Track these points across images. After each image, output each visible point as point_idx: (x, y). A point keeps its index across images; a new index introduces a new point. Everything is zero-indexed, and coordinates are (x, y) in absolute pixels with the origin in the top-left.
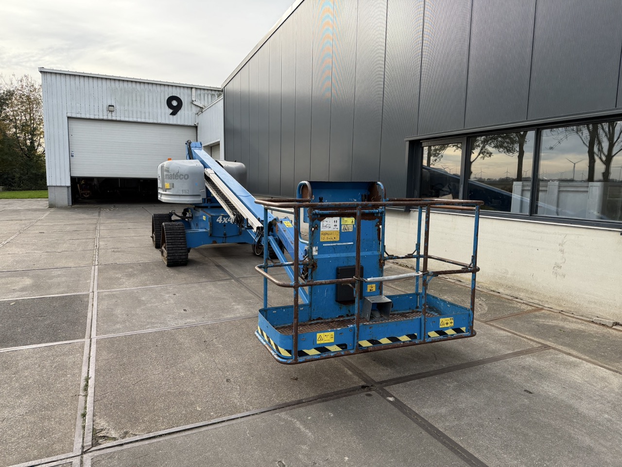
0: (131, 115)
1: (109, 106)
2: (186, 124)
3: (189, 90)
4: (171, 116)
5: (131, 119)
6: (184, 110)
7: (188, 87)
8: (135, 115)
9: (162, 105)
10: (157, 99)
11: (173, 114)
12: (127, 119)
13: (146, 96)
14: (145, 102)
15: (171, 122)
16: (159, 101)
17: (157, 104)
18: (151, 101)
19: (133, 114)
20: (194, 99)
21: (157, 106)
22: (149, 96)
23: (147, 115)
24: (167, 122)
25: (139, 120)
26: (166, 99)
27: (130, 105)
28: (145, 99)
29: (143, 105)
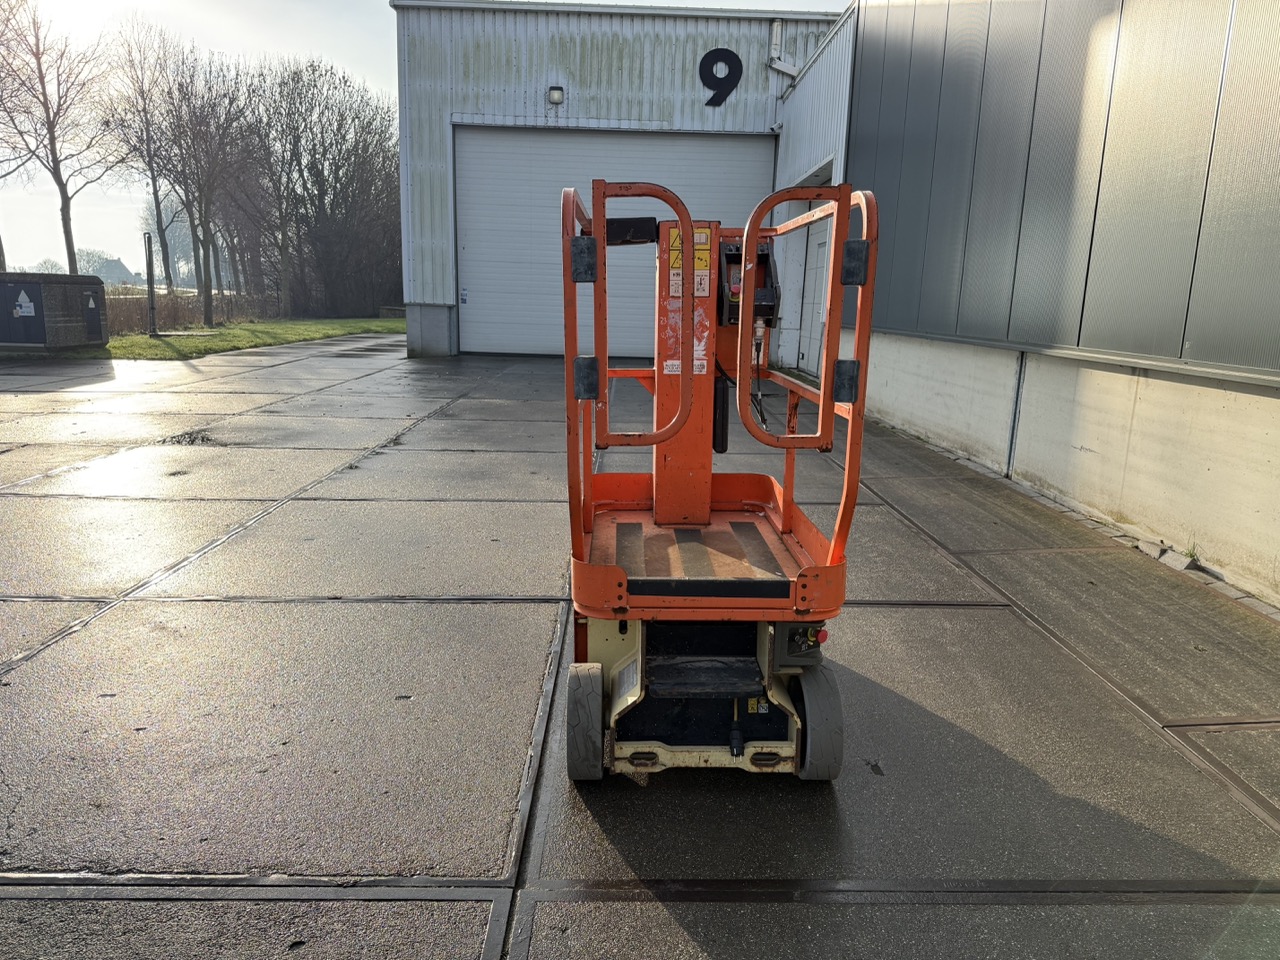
0: (604, 112)
1: (552, 88)
2: (748, 129)
3: (765, 27)
4: (710, 109)
5: (603, 124)
6: (747, 91)
7: (760, 20)
8: (614, 112)
9: (688, 79)
10: (673, 63)
11: (715, 102)
12: (593, 124)
13: (647, 54)
14: (641, 72)
15: (709, 127)
16: (678, 65)
17: (673, 75)
18: (657, 68)
19: (608, 109)
20: (775, 54)
21: (673, 82)
22: (653, 56)
23: (646, 108)
24: (697, 127)
25: (625, 125)
26: (699, 60)
27: (604, 83)
28: (642, 64)
29: (636, 81)
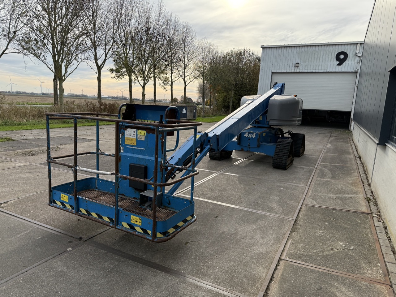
1: (296, 63)
2: (349, 71)
3: (355, 46)
4: (338, 66)
5: (309, 71)
6: (349, 61)
7: (354, 44)
8: (312, 68)
9: (332, 59)
11: (339, 65)
12: (306, 71)
13: (322, 54)
14: (320, 58)
15: (337, 71)
16: (330, 56)
17: (328, 59)
18: (324, 57)
19: (310, 67)
20: (357, 52)
21: (328, 60)
23: (320, 66)
24: (334, 71)
25: (314, 71)
26: (336, 54)
27: (310, 61)
28: (320, 56)
29: (318, 61)
